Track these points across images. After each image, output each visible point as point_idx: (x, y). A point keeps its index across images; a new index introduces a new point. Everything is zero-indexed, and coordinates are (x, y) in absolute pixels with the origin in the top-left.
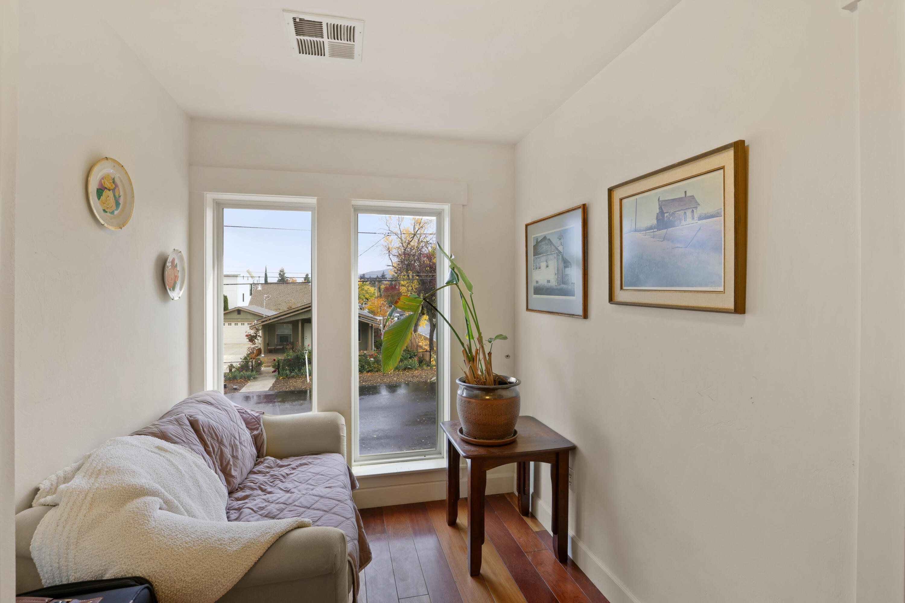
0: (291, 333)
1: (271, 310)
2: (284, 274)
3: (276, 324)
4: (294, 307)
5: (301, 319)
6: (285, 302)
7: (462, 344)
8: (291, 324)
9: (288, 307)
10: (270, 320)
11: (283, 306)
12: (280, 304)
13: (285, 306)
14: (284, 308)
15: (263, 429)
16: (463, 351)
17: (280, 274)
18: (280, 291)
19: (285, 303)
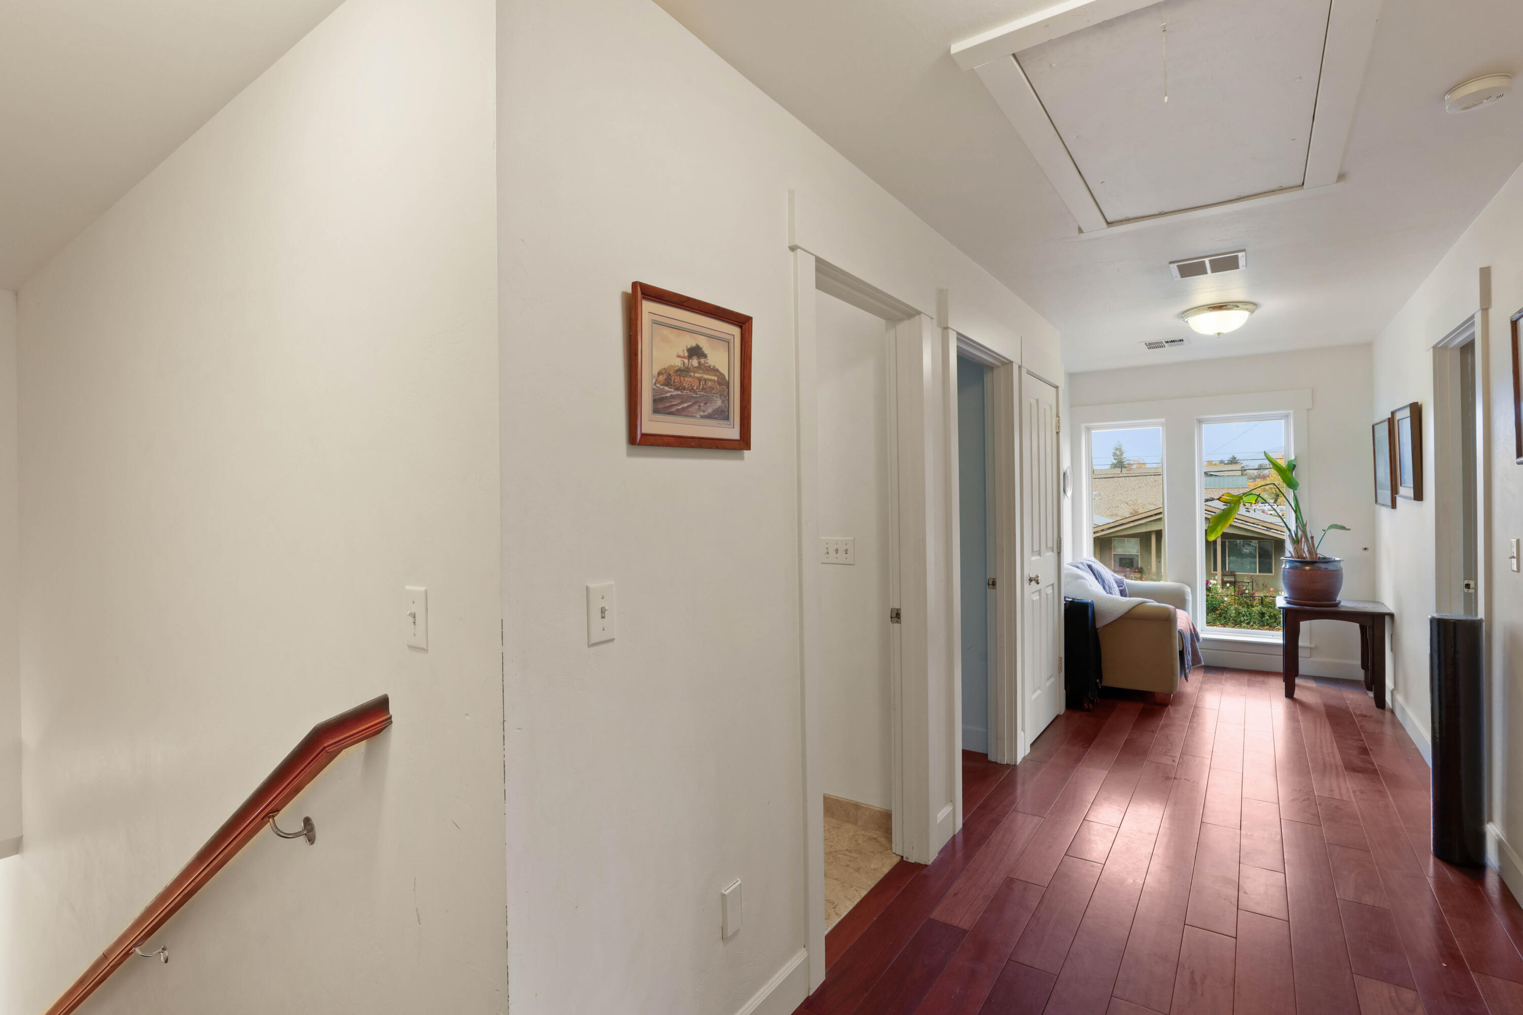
0: (1139, 554)
1: (1103, 516)
2: (1122, 454)
3: (1113, 538)
4: (1140, 511)
5: (1155, 531)
6: (1127, 503)
7: (1289, 530)
8: (1139, 539)
9: (1131, 511)
10: (1102, 530)
11: (1122, 510)
12: (1117, 507)
13: (1126, 510)
14: (1124, 512)
15: (1126, 588)
16: (1289, 536)
17: (1115, 454)
18: (1117, 484)
19: (1126, 505)
